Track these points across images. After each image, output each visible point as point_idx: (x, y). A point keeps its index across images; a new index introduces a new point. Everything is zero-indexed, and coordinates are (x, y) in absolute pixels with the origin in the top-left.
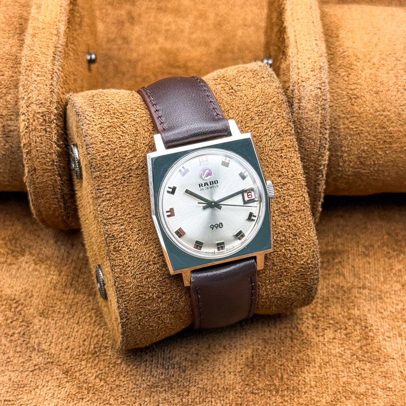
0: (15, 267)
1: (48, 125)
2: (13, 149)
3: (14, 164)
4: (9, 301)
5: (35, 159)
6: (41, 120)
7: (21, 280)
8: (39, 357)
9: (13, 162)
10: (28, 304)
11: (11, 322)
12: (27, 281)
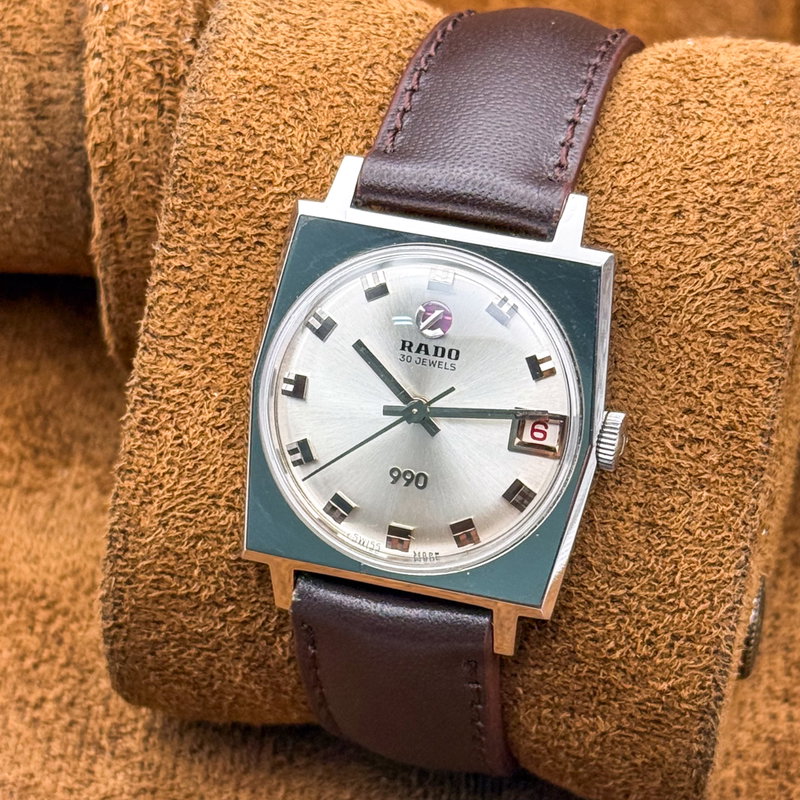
0: (44, 498)
1: (169, 92)
2: (55, 154)
3: (56, 197)
4: (27, 601)
5: (124, 190)
6: (149, 76)
7: (61, 539)
8: (116, 772)
9: (53, 193)
10: (82, 612)
11: (36, 666)
12: (80, 543)
